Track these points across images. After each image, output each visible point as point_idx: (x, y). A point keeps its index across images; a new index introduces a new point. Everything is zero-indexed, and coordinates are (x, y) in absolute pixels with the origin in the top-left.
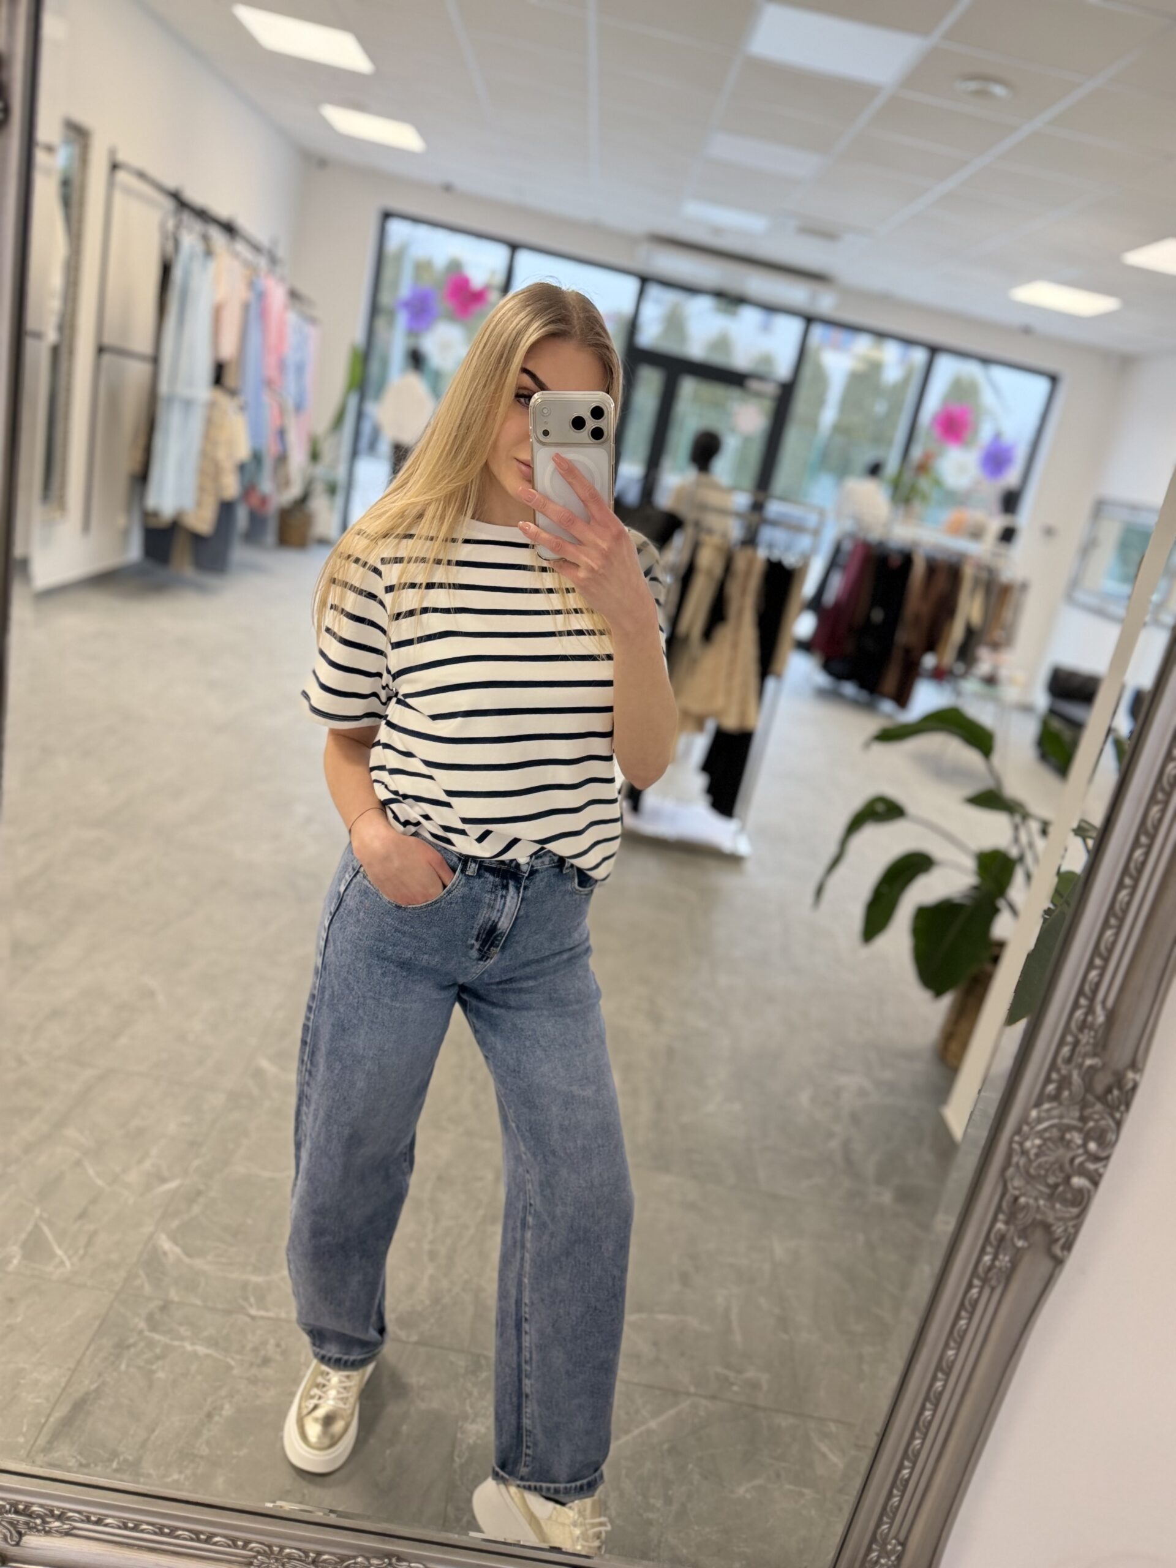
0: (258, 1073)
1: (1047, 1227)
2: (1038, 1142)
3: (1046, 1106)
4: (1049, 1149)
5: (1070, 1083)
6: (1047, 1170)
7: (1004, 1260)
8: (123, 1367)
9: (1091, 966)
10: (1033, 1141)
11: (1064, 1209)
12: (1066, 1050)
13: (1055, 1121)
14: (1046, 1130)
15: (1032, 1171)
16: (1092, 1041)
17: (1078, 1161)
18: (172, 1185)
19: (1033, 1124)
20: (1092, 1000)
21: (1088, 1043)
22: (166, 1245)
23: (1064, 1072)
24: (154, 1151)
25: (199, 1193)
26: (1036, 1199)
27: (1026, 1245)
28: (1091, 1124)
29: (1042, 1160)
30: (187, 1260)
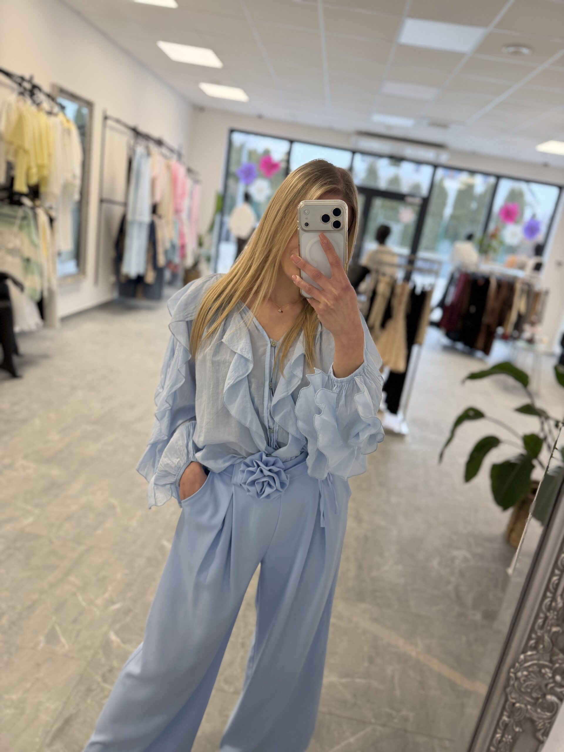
0: (162, 548)
1: (533, 722)
2: (525, 673)
3: (529, 653)
4: (532, 677)
5: (543, 641)
6: (532, 689)
7: (508, 738)
8: (89, 701)
9: (552, 574)
10: (522, 672)
11: (543, 713)
12: (540, 621)
13: (535, 662)
14: (530, 666)
15: (523, 690)
16: (555, 617)
17: (550, 686)
18: (117, 606)
19: (522, 663)
20: (554, 594)
21: (553, 618)
22: (113, 637)
23: (539, 633)
24: (110, 588)
25: (130, 611)
26: (526, 705)
27: (521, 730)
28: (557, 665)
29: (527, 683)
30: (122, 645)
